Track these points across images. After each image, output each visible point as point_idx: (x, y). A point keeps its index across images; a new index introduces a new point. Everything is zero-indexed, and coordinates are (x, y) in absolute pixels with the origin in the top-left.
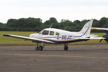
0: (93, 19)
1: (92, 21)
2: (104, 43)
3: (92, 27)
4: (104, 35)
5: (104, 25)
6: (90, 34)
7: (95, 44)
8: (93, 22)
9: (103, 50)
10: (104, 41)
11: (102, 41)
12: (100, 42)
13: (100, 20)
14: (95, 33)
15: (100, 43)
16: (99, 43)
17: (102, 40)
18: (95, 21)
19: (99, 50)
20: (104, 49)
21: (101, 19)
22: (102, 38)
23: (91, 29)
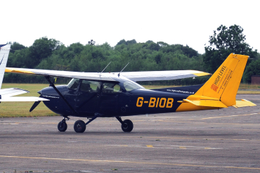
0: (10, 43)
1: (8, 48)
2: (43, 114)
3: (9, 65)
4: (43, 91)
5: (44, 62)
6: (2, 88)
7: (16, 117)
8: (11, 51)
9: (39, 133)
10: (43, 108)
11: (37, 109)
12: (31, 110)
13: (31, 47)
14: (16, 83)
15: (31, 114)
16: (28, 113)
17: (37, 103)
18: (16, 48)
19: (27, 134)
20: (44, 133)
21: (35, 44)
22: (37, 99)
23: (5, 73)
